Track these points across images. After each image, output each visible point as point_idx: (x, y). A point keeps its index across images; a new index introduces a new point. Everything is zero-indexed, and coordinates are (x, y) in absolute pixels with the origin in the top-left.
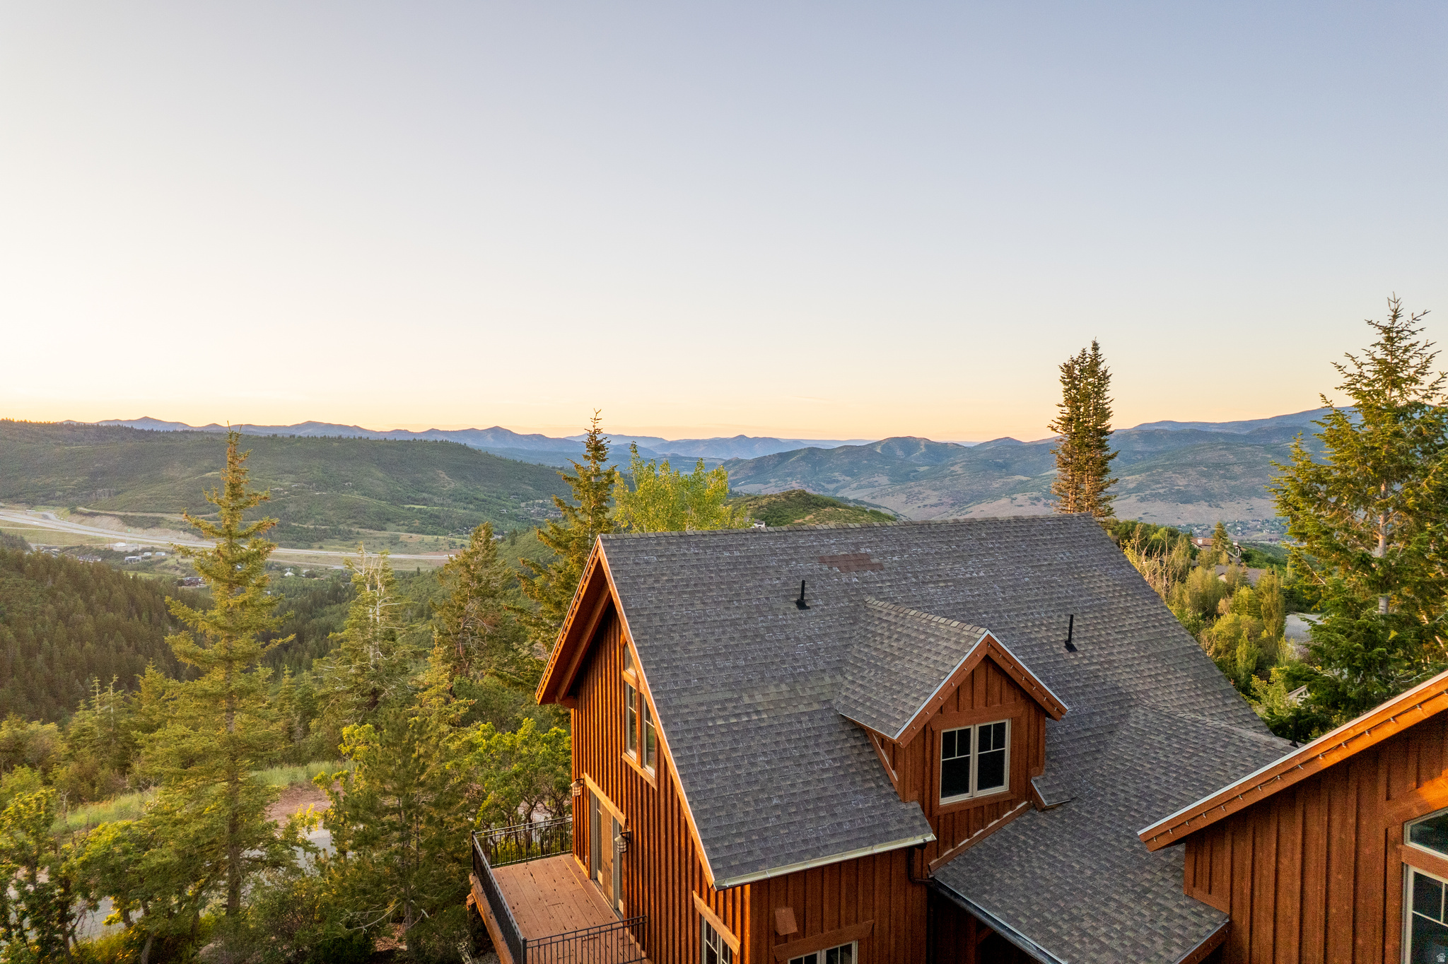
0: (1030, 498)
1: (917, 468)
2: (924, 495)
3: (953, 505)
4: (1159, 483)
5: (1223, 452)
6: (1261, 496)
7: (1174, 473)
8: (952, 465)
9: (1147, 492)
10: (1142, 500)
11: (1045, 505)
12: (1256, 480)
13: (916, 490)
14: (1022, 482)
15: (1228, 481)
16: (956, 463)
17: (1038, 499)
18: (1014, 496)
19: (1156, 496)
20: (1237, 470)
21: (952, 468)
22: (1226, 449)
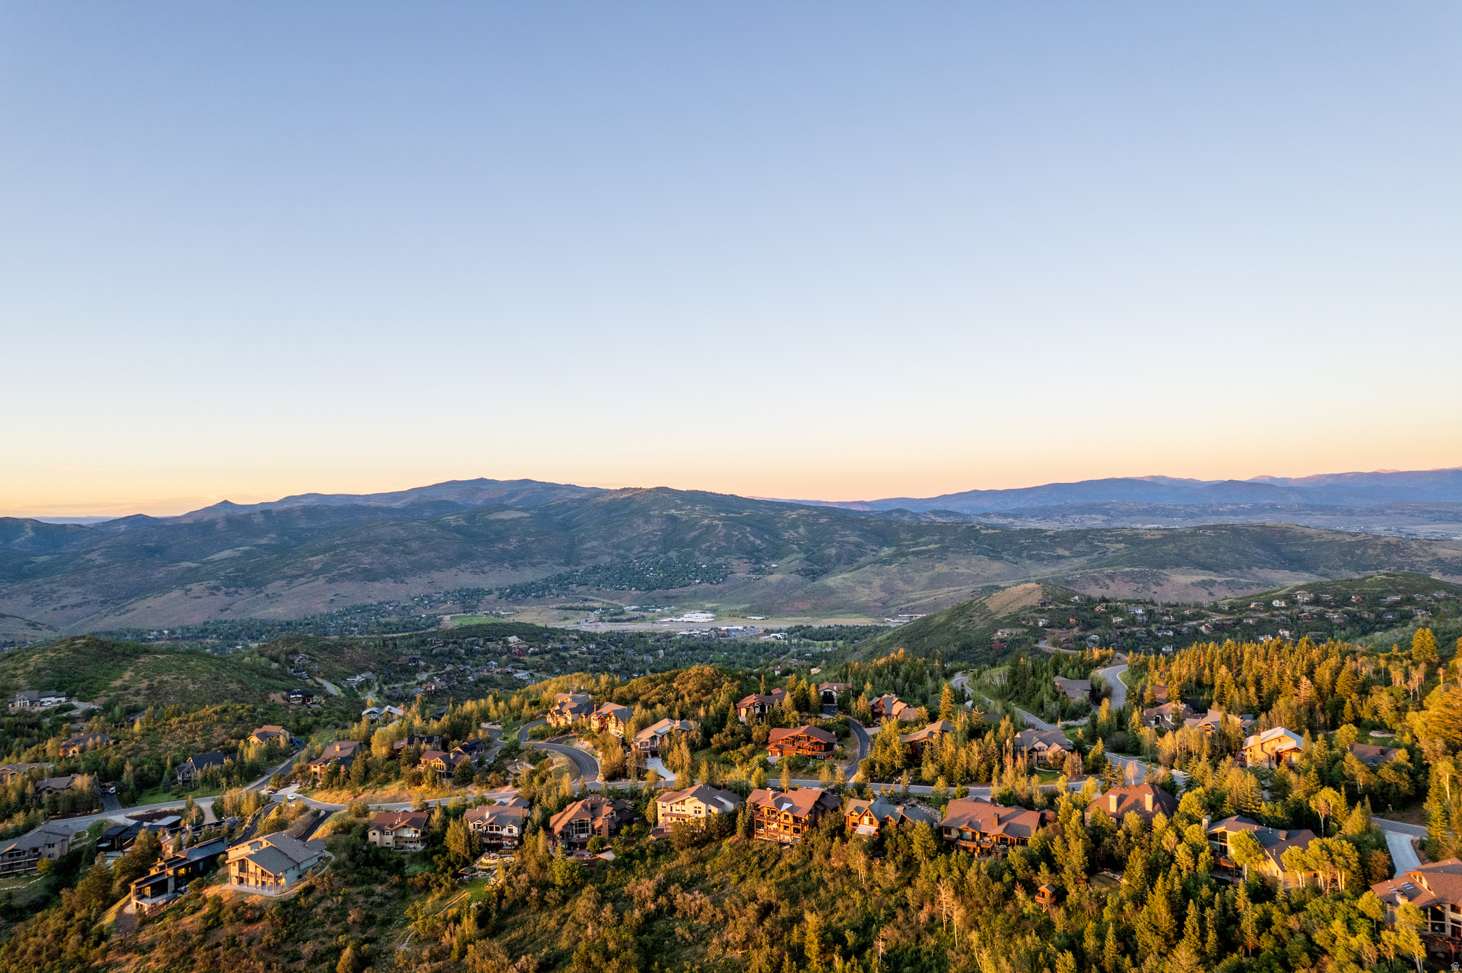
0: (207, 588)
1: (32, 559)
2: (60, 594)
3: (104, 602)
4: (344, 562)
5: (396, 528)
6: (439, 569)
7: (358, 551)
8: (88, 552)
9: (334, 573)
10: (331, 581)
11: (226, 594)
12: (432, 554)
13: (47, 587)
14: (190, 569)
15: (408, 557)
16: (93, 550)
17: (217, 588)
18: (188, 587)
19: (344, 577)
20: (415, 545)
21: (88, 557)
22: (397, 525)
